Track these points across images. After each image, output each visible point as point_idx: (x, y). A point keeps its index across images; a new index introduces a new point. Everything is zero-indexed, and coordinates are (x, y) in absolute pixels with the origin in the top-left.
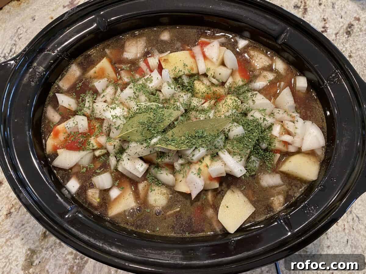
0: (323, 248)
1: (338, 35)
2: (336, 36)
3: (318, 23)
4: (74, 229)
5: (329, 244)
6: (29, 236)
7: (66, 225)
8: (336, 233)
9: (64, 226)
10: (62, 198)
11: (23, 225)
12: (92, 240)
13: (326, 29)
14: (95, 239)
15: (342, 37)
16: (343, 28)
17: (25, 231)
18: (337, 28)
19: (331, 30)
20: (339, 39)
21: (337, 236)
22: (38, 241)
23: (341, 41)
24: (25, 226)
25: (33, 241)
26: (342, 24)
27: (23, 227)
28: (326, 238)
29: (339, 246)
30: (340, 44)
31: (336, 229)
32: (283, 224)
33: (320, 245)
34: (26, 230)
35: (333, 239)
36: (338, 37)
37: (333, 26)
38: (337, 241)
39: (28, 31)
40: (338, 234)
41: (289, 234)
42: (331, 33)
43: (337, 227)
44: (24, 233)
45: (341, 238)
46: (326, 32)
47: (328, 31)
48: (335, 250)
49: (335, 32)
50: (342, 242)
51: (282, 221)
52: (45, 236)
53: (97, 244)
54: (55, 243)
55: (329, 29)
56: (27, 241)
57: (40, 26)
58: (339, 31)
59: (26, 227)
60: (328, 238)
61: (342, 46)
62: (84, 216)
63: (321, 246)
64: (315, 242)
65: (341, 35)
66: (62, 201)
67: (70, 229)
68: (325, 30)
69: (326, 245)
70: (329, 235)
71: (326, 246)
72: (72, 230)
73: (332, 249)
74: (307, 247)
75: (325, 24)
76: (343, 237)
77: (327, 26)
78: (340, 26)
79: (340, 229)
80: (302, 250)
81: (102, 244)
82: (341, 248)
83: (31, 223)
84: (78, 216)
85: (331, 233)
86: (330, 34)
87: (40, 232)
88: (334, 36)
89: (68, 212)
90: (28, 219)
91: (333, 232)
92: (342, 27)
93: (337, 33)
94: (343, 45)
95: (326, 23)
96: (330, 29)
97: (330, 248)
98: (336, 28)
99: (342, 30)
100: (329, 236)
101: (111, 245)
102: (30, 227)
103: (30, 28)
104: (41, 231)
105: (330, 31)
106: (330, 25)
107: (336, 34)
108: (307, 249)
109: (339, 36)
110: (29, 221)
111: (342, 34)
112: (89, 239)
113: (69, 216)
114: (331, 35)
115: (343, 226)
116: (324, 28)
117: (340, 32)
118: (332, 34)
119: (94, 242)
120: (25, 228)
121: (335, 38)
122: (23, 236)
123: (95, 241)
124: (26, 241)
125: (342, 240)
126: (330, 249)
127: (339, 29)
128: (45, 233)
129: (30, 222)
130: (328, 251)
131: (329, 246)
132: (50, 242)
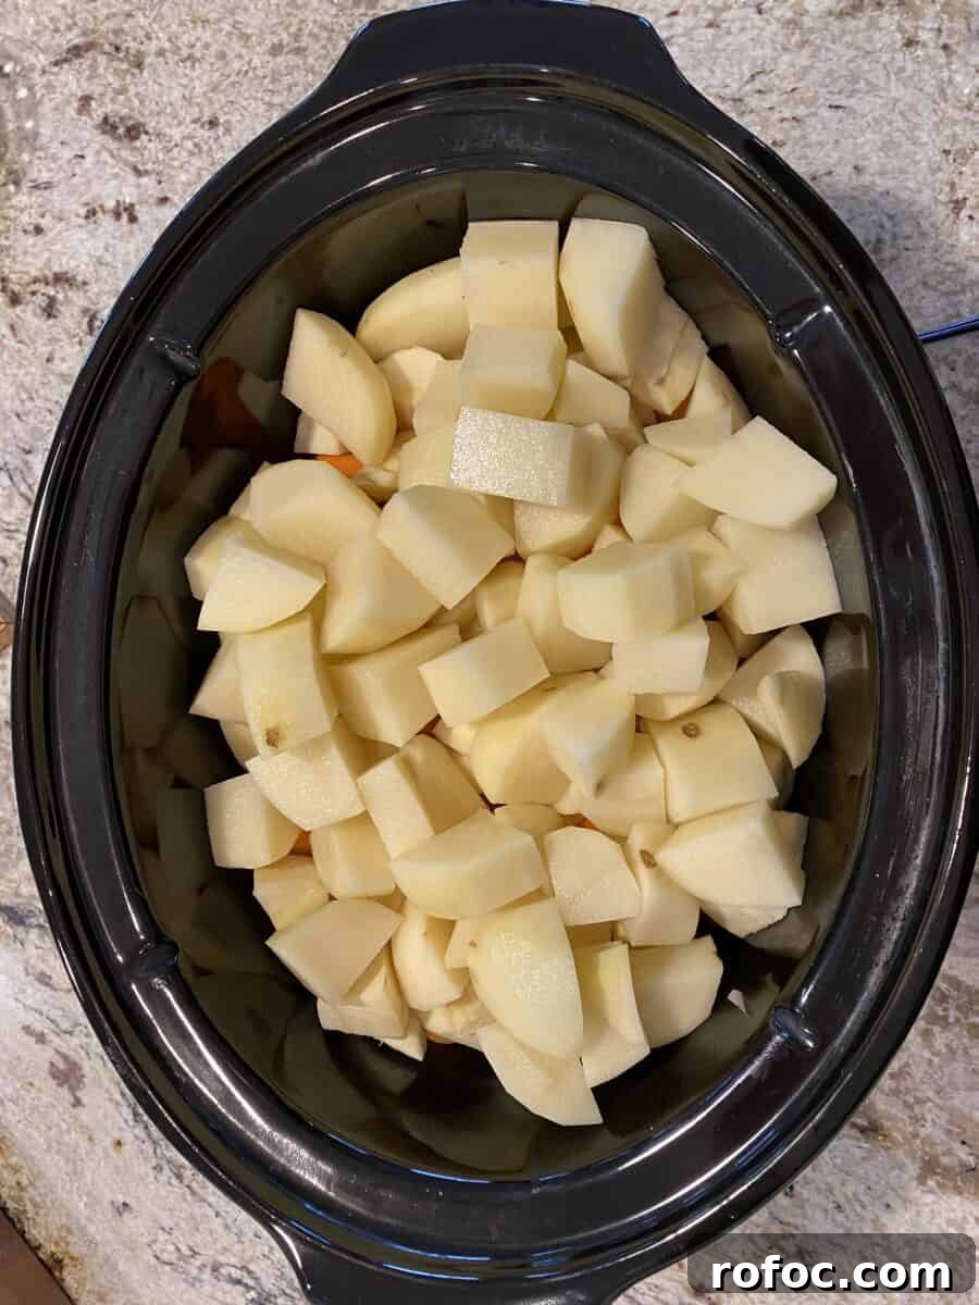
0: (863, 186)
1: (140, 167)
2: (146, 172)
3: (105, 232)
4: (849, 1017)
5: (849, 169)
6: (877, 1183)
7: (839, 1043)
8: (809, 145)
9: (842, 1049)
10: (751, 1062)
11: (839, 1207)
12: (884, 955)
13: (122, 208)
14: (880, 945)
15: (146, 152)
16: (116, 152)
17: (858, 1200)
18: (116, 170)
19: (124, 190)
20: (154, 163)
21: (819, 143)
22: (892, 1152)
23: (161, 156)
24: (842, 1200)
25: (893, 1168)
26: (105, 156)
27: (846, 1206)
28: (827, 179)
29: (854, 134)
30: (173, 159)
31: (797, 148)
32: (796, 329)
33: (853, 198)
34: (855, 1195)
35: (829, 156)
36: (149, 167)
37: (113, 183)
38: (837, 142)
39: (167, 1223)
40: (814, 138)
41: (827, 309)
42: (134, 191)
43: (790, 143)
44: (867, 1203)
45: (824, 129)
46: (132, 205)
47: (128, 200)
48: (867, 148)
49: (131, 178)
50: (840, 126)
51: (788, 335)
52: (872, 1130)
53: (894, 937)
54: (896, 1092)
55: (121, 198)
56: (892, 1189)
57: (146, 1185)
58: (126, 163)
59: (845, 1195)
60: (830, 173)
61: (179, 153)
62: (805, 985)
63: (854, 194)
64: (842, 215)
65: (142, 155)
66: (757, 1063)
67: (850, 1031)
68: (125, 209)
69: (850, 179)
70: (817, 171)
71: (854, 176)
72: (854, 1023)
73: (864, 157)
74: (862, 242)
75: (104, 211)
76: (824, 124)
77: (111, 204)
78: (110, 160)
79: (796, 133)
80: (872, 257)
81: (894, 919)
82: (858, 128)
83: (830, 1179)
84: (805, 1005)
85: (810, 164)
86: (140, 195)
87: (860, 1147)
88: (145, 180)
89: (793, 1042)
90: (818, 1190)
91: (806, 157)
92: (112, 156)
93: (135, 169)
94: (177, 149)
95: (101, 206)
96: (121, 193)
97: (861, 163)
98: (116, 176)
99: (125, 154)
100: (822, 170)
101: (896, 892)
102: (843, 1183)
103: (155, 1220)
104: (855, 1143)
105: (130, 195)
106: (109, 196)
107: (138, 173)
108: (868, 242)
109: (144, 164)
110: (823, 1186)
111: (135, 153)
112: (881, 964)
113: (809, 1037)
114: (142, 190)
115: (786, 125)
116: (118, 216)
117: (132, 159)
118: (138, 186)
119: (891, 947)
120: (849, 1201)
121: (153, 176)
122: (877, 1203)
123: (886, 943)
124: (892, 1193)
125: (834, 125)
126: (866, 163)
127: (121, 165)
128: (863, 1130)
129: (827, 1184)
130: (871, 171)
131: (856, 168)
132: (894, 1111)
